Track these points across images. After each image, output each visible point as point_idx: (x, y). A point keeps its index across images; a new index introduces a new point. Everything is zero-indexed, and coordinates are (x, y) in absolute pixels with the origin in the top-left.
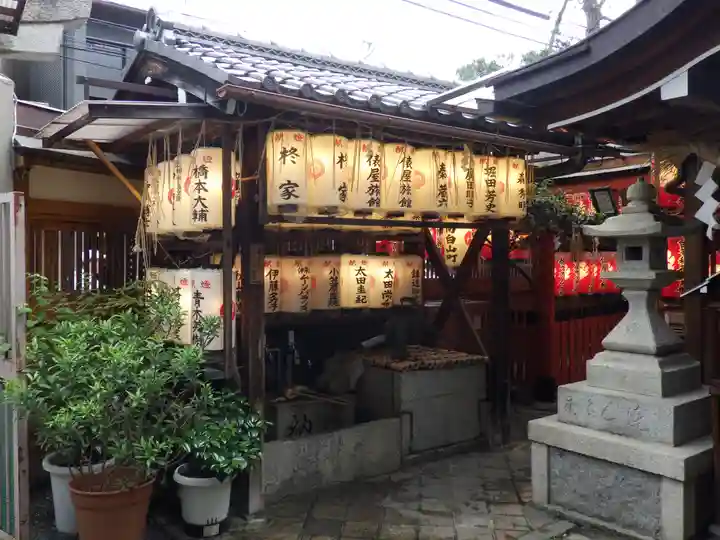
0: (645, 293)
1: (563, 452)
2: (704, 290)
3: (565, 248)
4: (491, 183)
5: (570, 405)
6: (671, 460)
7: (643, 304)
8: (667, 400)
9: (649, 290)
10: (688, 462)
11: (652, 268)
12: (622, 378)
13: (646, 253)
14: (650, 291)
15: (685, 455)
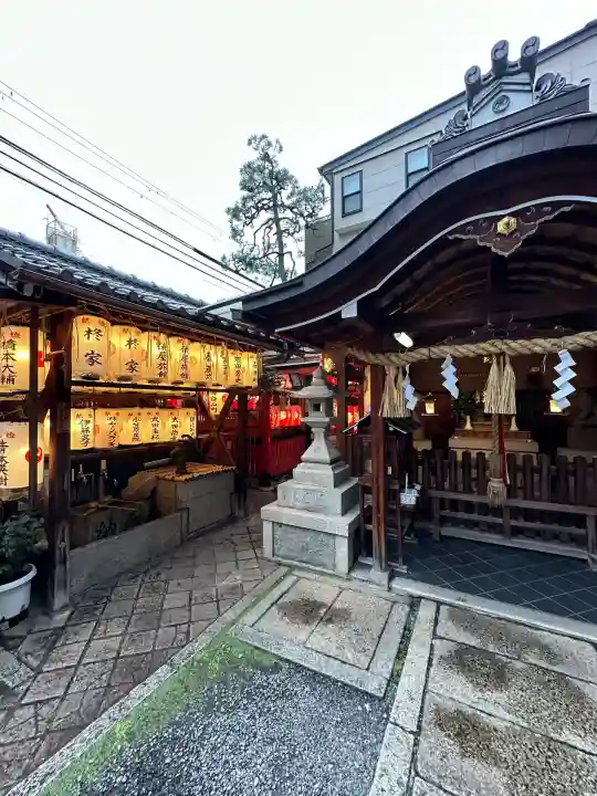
0: (323, 430)
1: (281, 525)
2: (356, 428)
3: (276, 404)
4: (239, 366)
5: (284, 495)
6: (341, 524)
7: (322, 435)
8: (337, 489)
10: (350, 525)
11: (326, 416)
12: (312, 478)
13: (323, 407)
14: (326, 428)
15: (350, 518)
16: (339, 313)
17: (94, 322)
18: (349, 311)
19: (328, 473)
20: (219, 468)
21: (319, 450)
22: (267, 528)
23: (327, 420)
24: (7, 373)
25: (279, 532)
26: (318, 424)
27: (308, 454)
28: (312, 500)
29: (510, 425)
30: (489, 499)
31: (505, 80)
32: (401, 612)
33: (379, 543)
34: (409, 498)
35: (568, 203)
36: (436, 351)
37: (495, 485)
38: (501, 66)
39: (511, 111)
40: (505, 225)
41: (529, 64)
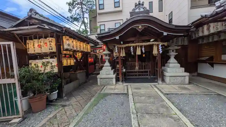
1: (101, 78)
5: (101, 73)
7: (108, 61)
8: (112, 70)
12: (106, 69)
13: (108, 55)
15: (115, 75)
17: (68, 37)
18: (117, 38)
19: (110, 68)
20: (82, 71)
21: (107, 64)
22: (99, 80)
23: (109, 58)
24: (51, 48)
25: (101, 80)
26: (107, 59)
27: (105, 65)
28: (107, 73)
30: (136, 70)
31: (140, 6)
32: (126, 87)
33: (121, 78)
34: (124, 70)
35: (146, 25)
36: (129, 45)
37: (137, 68)
38: (139, 4)
39: (141, 11)
40: (140, 27)
41: (143, 5)
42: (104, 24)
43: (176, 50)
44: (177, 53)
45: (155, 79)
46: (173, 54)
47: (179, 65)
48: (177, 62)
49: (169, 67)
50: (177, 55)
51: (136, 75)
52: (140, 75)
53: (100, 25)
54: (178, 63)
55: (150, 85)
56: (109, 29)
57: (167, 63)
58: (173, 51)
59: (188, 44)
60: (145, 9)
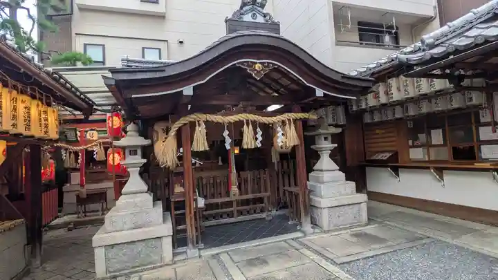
0: (139, 169)
1: (112, 246)
5: (112, 222)
6: (166, 229)
7: (138, 172)
9: (140, 167)
11: (143, 157)
12: (135, 205)
13: (139, 152)
15: (169, 224)
16: (182, 91)
18: (188, 91)
19: (149, 197)
21: (135, 183)
22: (99, 253)
25: (113, 252)
26: (134, 165)
27: (127, 188)
28: (139, 219)
29: (218, 162)
31: (255, 7)
34: (202, 203)
38: (255, 2)
39: (257, 21)
40: (258, 66)
41: (263, 6)
42: (103, 46)
43: (333, 135)
44: (336, 145)
45: (286, 218)
46: (326, 146)
47: (343, 175)
48: (338, 168)
49: (323, 183)
50: (335, 148)
51: (230, 215)
52: (240, 213)
53: (85, 45)
54: (340, 170)
55: (285, 241)
56: (128, 61)
57: (314, 170)
58: (326, 139)
59: (345, 123)
60: (268, 18)
